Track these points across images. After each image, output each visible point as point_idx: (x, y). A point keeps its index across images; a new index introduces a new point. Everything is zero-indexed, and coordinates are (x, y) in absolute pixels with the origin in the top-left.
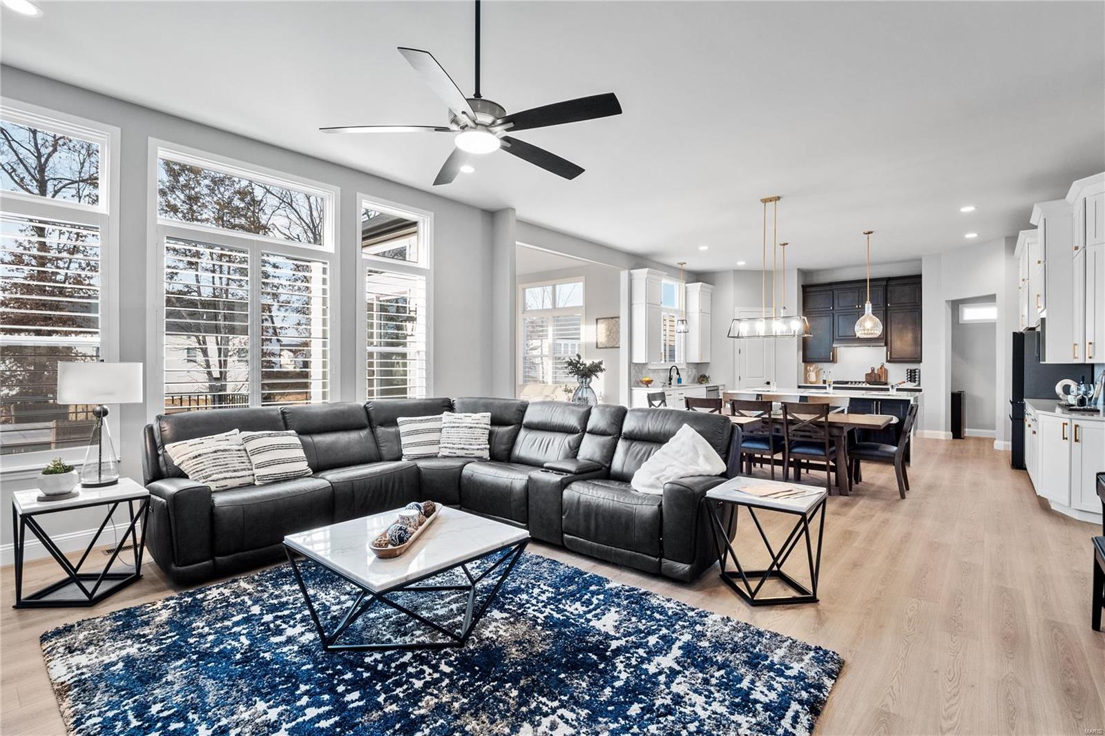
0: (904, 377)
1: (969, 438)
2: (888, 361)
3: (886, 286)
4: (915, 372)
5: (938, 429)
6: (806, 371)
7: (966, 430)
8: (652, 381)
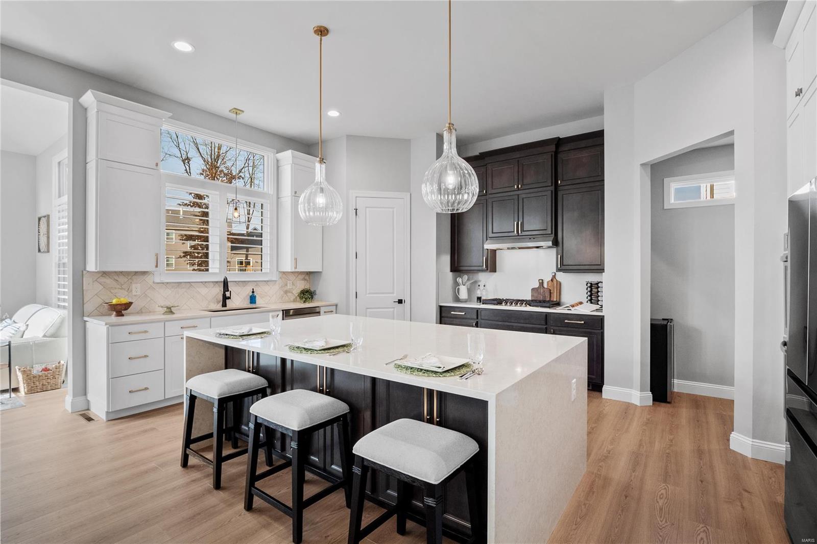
0: (583, 295)
1: (680, 395)
2: (559, 270)
3: (556, 153)
4: (598, 287)
5: (631, 387)
6: (456, 284)
7: (676, 381)
8: (131, 303)
